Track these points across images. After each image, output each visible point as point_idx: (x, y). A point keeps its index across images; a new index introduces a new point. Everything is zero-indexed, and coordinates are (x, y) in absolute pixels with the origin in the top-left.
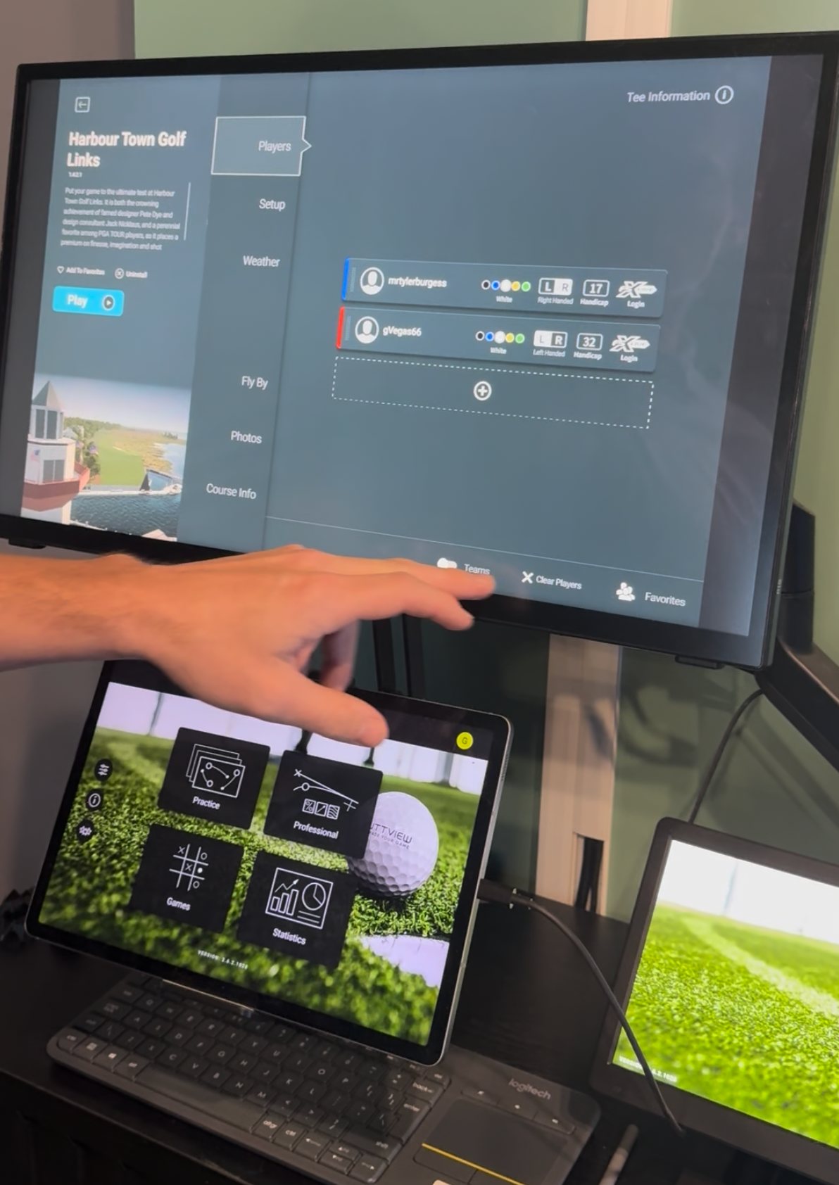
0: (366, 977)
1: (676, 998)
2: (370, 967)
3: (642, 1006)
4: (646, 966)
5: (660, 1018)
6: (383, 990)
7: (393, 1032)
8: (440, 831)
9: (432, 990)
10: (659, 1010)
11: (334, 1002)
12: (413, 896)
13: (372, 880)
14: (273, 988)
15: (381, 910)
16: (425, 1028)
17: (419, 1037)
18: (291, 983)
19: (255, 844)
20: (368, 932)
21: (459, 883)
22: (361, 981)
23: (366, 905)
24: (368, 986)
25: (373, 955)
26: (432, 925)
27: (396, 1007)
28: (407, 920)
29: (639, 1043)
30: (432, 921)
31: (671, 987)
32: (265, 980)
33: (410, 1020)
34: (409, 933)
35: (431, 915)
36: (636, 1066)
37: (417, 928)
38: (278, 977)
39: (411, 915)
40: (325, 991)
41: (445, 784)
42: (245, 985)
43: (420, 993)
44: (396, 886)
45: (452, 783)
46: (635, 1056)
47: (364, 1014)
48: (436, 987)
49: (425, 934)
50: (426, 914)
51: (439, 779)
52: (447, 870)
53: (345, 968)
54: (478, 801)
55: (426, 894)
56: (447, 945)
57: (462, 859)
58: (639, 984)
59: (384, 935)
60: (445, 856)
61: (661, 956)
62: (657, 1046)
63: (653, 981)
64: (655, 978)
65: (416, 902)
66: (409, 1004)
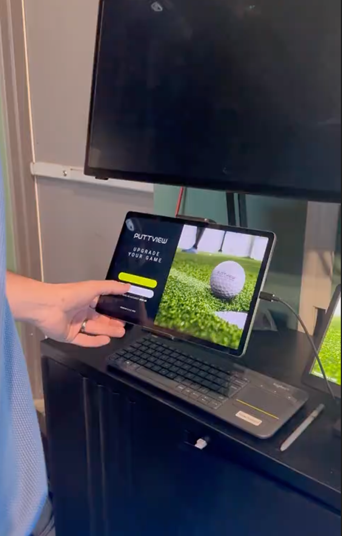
0: (216, 326)
1: (338, 350)
2: (217, 322)
3: (324, 353)
4: (327, 338)
5: (331, 358)
6: (221, 330)
7: (225, 345)
8: (246, 275)
9: (240, 330)
10: (331, 355)
11: (204, 335)
12: (235, 297)
13: (220, 292)
14: (182, 330)
15: (223, 302)
16: (237, 344)
17: (235, 347)
18: (189, 328)
19: (177, 280)
20: (217, 310)
21: (252, 293)
22: (214, 327)
23: (217, 301)
24: (217, 329)
25: (219, 318)
26: (241, 307)
27: (227, 336)
28: (232, 306)
29: (323, 366)
30: (241, 306)
31: (336, 346)
32: (179, 327)
33: (231, 341)
34: (233, 310)
35: (241, 304)
36: (321, 375)
37: (236, 309)
38: (184, 326)
39: (233, 304)
40: (201, 331)
41: (249, 257)
42: (172, 329)
43: (236, 331)
44: (228, 294)
45: (252, 257)
46: (321, 372)
47: (215, 339)
48: (242, 329)
49: (238, 310)
50: (239, 304)
51: (246, 255)
52: (248, 288)
53: (208, 323)
54: (261, 263)
55: (240, 296)
56: (247, 314)
57: (254, 284)
58: (324, 345)
59: (223, 311)
60: (247, 283)
61: (333, 335)
62: (329, 368)
63: (330, 344)
64: (331, 343)
65: (236, 299)
66: (232, 335)
